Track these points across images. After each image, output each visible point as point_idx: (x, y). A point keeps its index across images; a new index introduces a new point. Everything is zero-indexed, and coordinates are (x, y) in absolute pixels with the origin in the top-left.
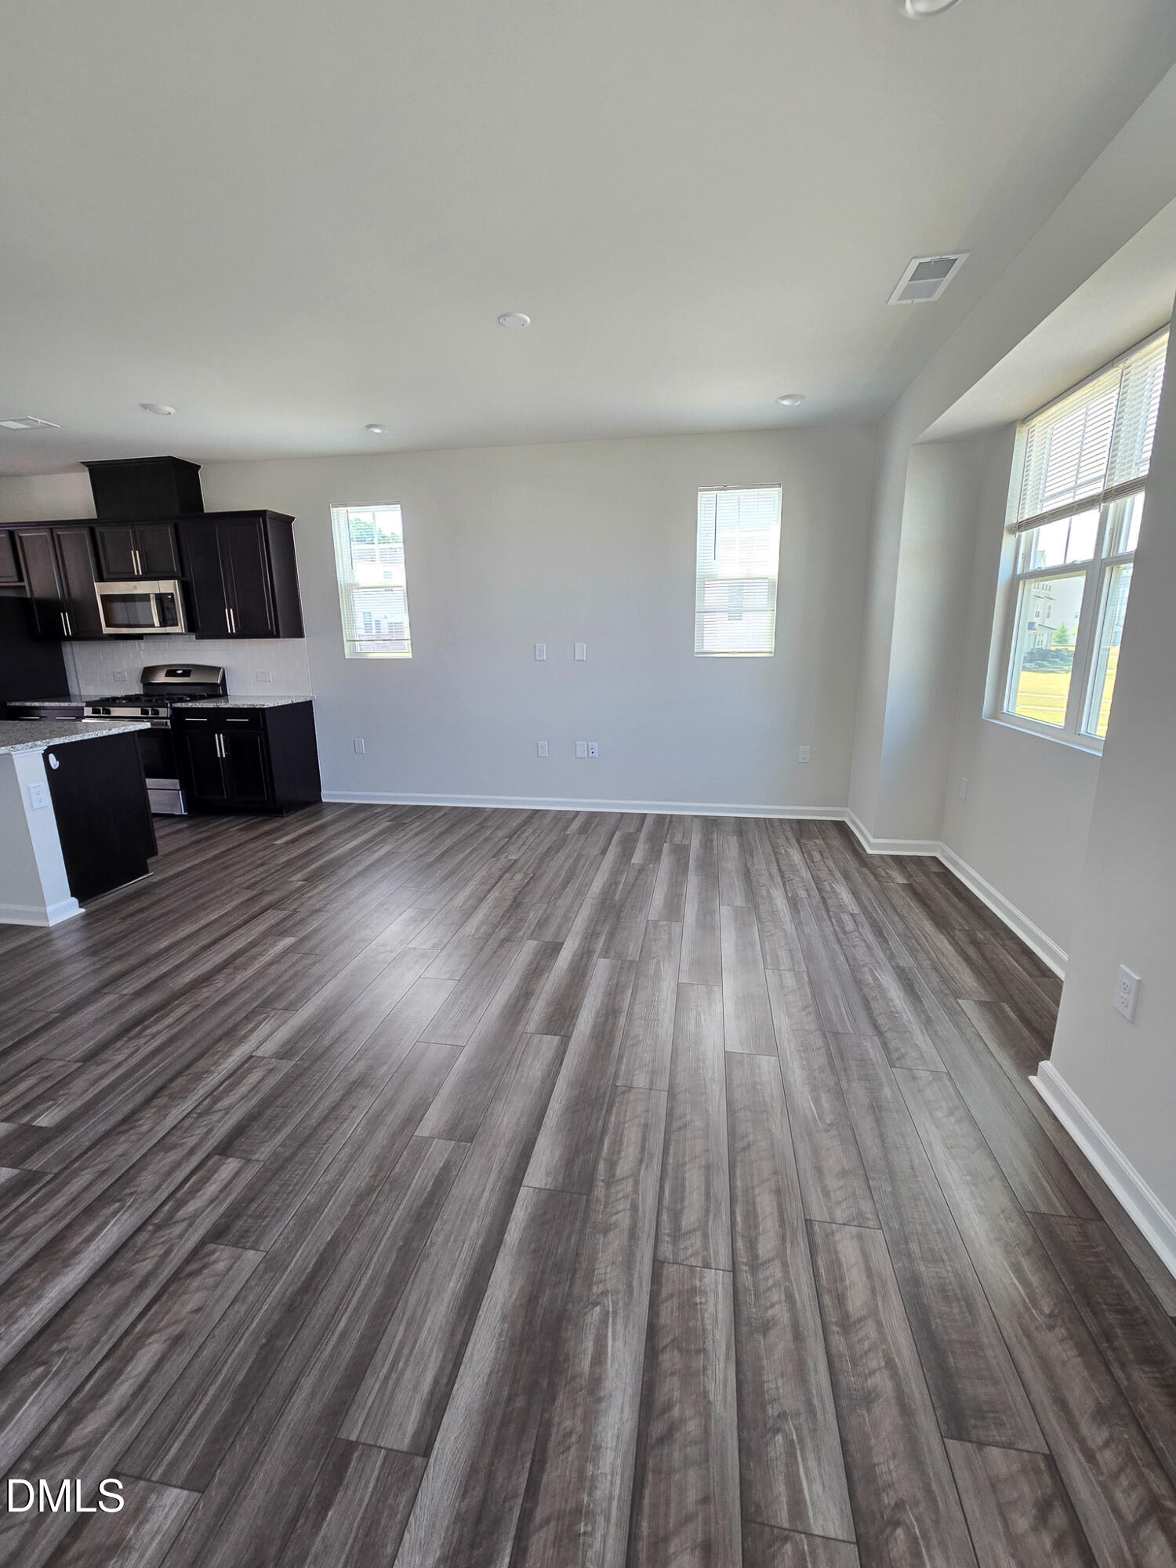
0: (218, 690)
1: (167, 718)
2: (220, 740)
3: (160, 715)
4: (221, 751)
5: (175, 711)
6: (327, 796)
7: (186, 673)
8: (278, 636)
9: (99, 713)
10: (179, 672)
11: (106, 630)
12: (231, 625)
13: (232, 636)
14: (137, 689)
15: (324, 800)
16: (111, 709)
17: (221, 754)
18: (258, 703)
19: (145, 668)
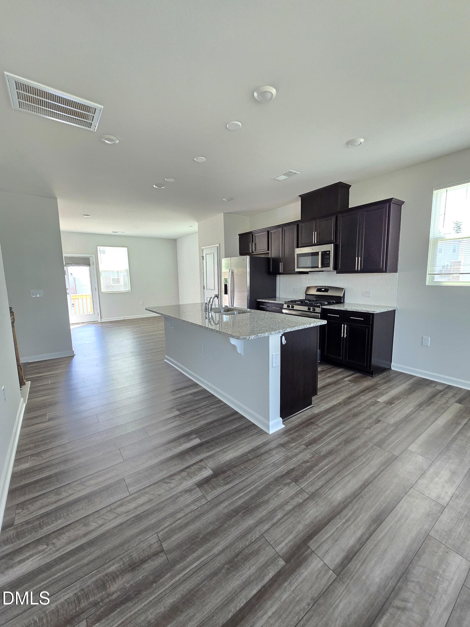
0: (339, 300)
1: (319, 313)
2: (344, 328)
3: (316, 311)
4: (344, 333)
5: (323, 309)
6: (395, 366)
7: (326, 290)
8: (386, 272)
9: (289, 307)
10: (323, 290)
11: (297, 270)
12: (358, 266)
13: (357, 272)
14: (303, 297)
15: (392, 368)
16: (294, 306)
17: (344, 336)
18: (370, 310)
19: (307, 287)
